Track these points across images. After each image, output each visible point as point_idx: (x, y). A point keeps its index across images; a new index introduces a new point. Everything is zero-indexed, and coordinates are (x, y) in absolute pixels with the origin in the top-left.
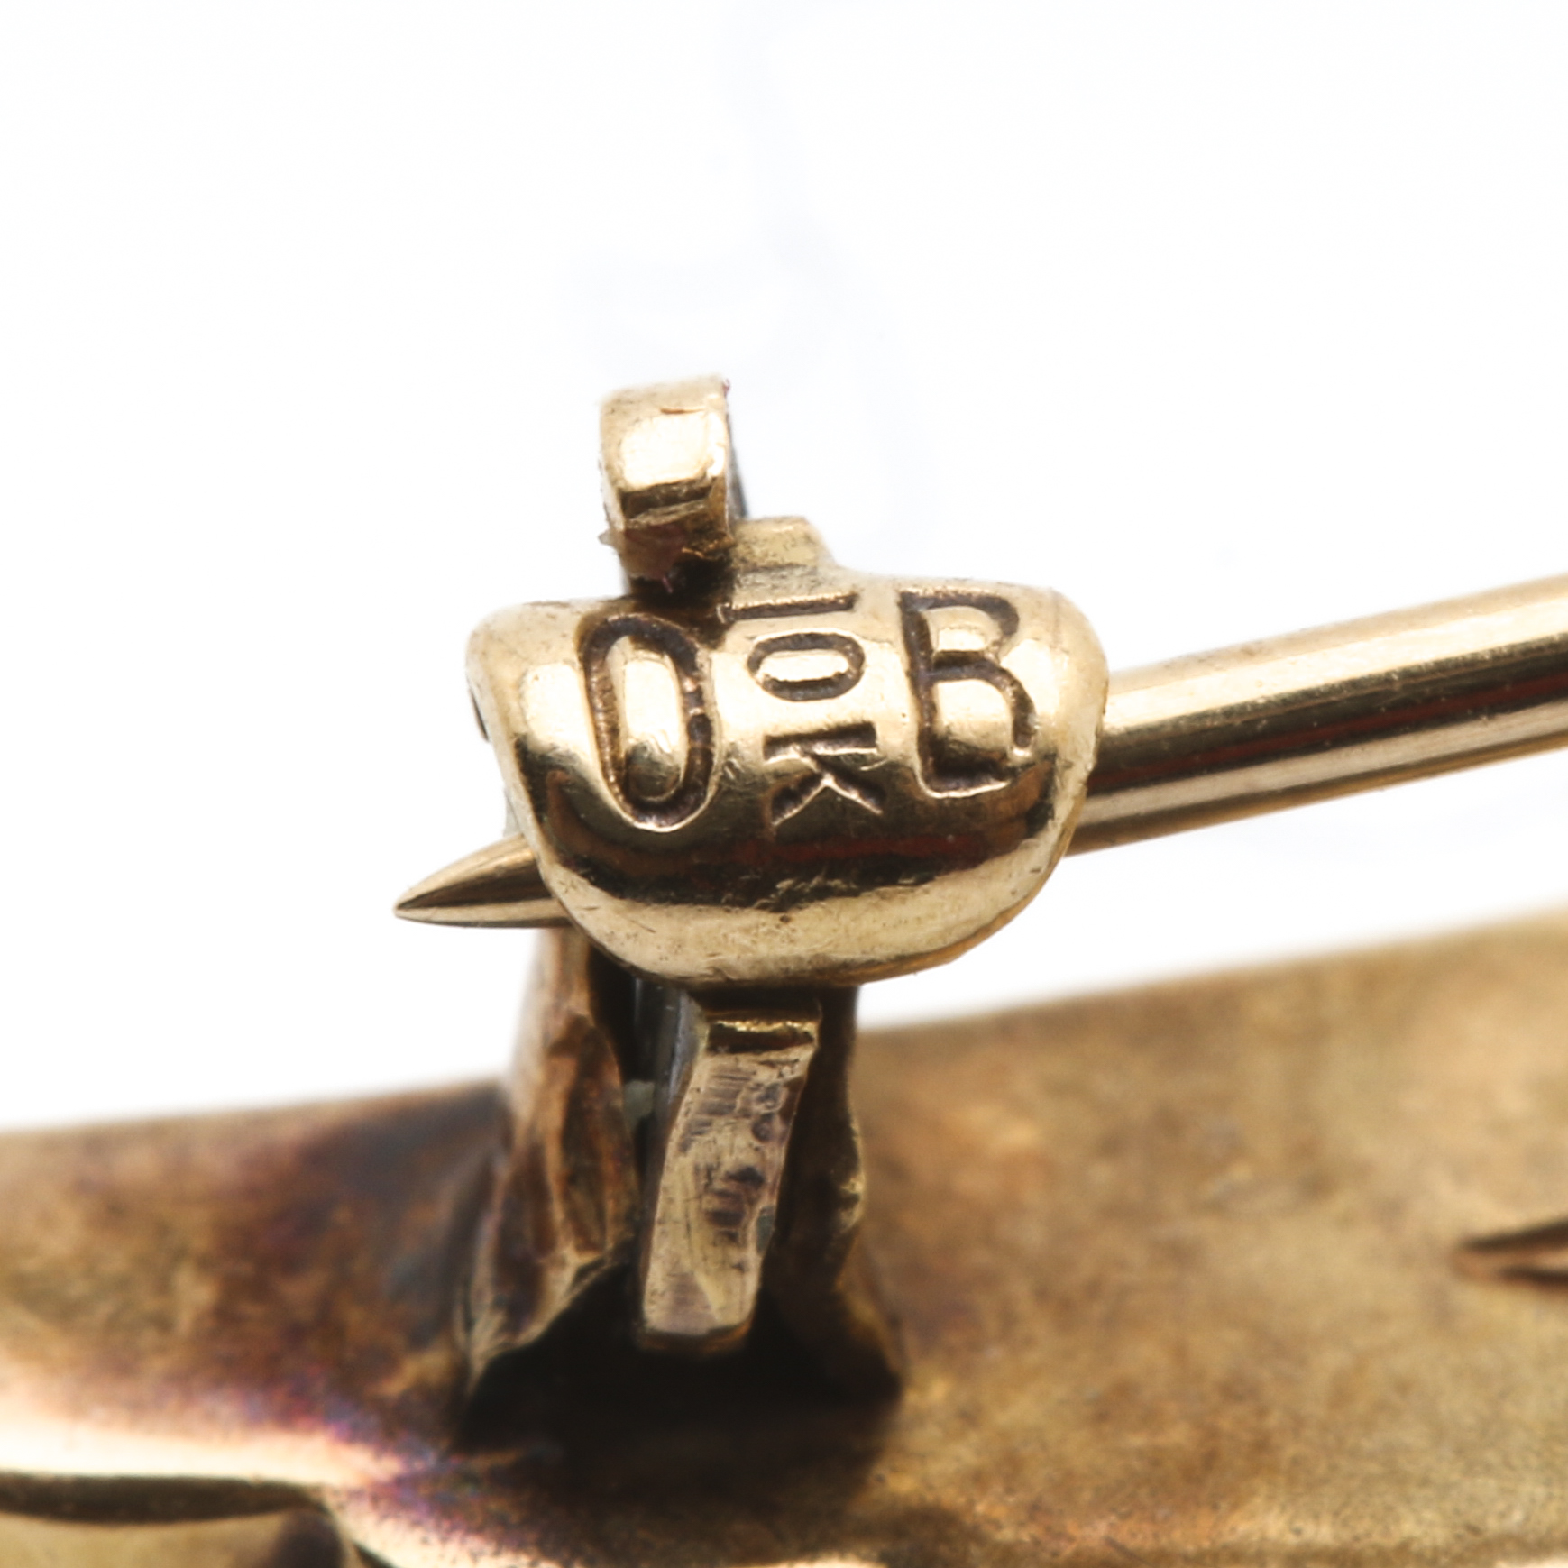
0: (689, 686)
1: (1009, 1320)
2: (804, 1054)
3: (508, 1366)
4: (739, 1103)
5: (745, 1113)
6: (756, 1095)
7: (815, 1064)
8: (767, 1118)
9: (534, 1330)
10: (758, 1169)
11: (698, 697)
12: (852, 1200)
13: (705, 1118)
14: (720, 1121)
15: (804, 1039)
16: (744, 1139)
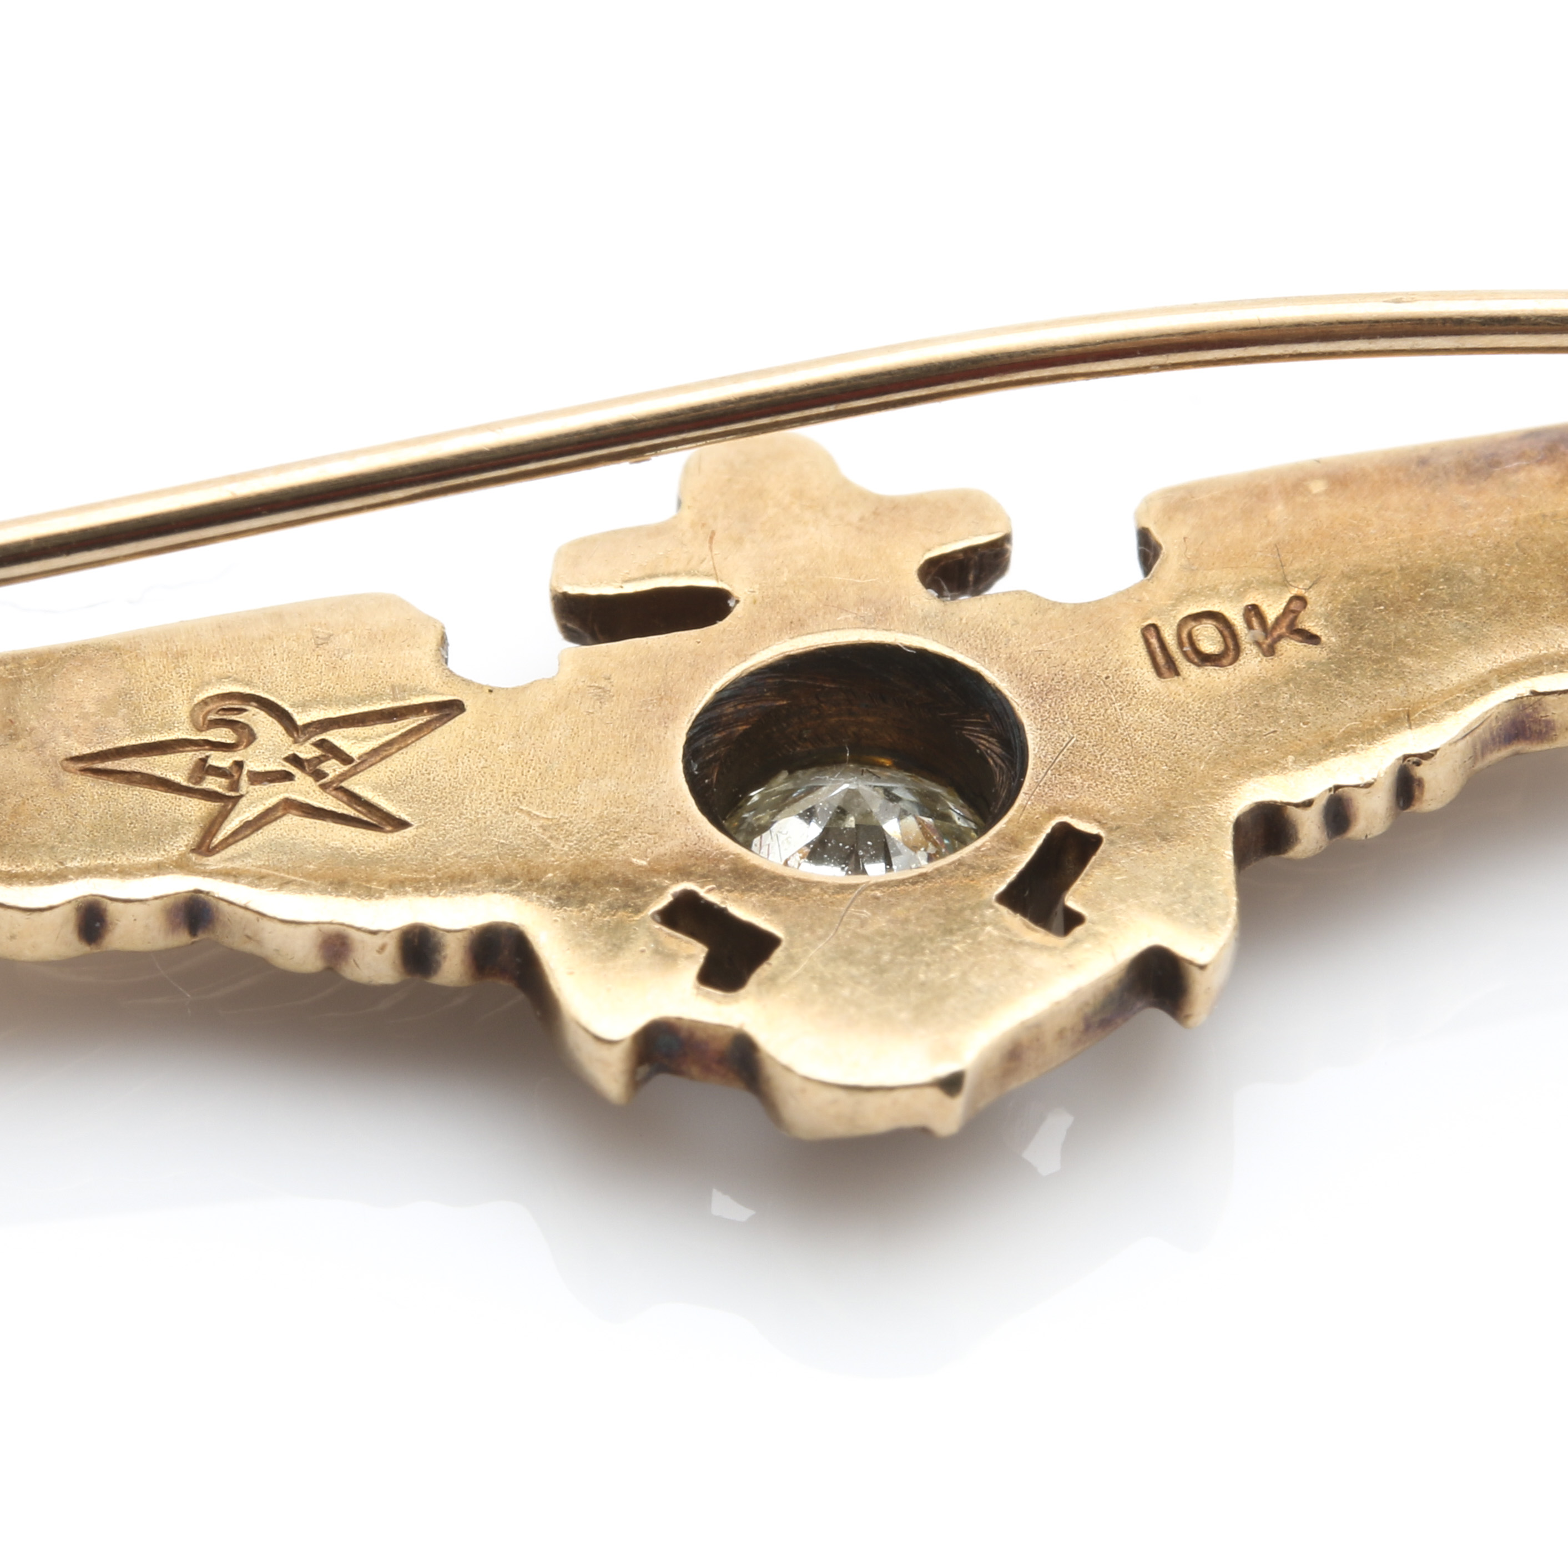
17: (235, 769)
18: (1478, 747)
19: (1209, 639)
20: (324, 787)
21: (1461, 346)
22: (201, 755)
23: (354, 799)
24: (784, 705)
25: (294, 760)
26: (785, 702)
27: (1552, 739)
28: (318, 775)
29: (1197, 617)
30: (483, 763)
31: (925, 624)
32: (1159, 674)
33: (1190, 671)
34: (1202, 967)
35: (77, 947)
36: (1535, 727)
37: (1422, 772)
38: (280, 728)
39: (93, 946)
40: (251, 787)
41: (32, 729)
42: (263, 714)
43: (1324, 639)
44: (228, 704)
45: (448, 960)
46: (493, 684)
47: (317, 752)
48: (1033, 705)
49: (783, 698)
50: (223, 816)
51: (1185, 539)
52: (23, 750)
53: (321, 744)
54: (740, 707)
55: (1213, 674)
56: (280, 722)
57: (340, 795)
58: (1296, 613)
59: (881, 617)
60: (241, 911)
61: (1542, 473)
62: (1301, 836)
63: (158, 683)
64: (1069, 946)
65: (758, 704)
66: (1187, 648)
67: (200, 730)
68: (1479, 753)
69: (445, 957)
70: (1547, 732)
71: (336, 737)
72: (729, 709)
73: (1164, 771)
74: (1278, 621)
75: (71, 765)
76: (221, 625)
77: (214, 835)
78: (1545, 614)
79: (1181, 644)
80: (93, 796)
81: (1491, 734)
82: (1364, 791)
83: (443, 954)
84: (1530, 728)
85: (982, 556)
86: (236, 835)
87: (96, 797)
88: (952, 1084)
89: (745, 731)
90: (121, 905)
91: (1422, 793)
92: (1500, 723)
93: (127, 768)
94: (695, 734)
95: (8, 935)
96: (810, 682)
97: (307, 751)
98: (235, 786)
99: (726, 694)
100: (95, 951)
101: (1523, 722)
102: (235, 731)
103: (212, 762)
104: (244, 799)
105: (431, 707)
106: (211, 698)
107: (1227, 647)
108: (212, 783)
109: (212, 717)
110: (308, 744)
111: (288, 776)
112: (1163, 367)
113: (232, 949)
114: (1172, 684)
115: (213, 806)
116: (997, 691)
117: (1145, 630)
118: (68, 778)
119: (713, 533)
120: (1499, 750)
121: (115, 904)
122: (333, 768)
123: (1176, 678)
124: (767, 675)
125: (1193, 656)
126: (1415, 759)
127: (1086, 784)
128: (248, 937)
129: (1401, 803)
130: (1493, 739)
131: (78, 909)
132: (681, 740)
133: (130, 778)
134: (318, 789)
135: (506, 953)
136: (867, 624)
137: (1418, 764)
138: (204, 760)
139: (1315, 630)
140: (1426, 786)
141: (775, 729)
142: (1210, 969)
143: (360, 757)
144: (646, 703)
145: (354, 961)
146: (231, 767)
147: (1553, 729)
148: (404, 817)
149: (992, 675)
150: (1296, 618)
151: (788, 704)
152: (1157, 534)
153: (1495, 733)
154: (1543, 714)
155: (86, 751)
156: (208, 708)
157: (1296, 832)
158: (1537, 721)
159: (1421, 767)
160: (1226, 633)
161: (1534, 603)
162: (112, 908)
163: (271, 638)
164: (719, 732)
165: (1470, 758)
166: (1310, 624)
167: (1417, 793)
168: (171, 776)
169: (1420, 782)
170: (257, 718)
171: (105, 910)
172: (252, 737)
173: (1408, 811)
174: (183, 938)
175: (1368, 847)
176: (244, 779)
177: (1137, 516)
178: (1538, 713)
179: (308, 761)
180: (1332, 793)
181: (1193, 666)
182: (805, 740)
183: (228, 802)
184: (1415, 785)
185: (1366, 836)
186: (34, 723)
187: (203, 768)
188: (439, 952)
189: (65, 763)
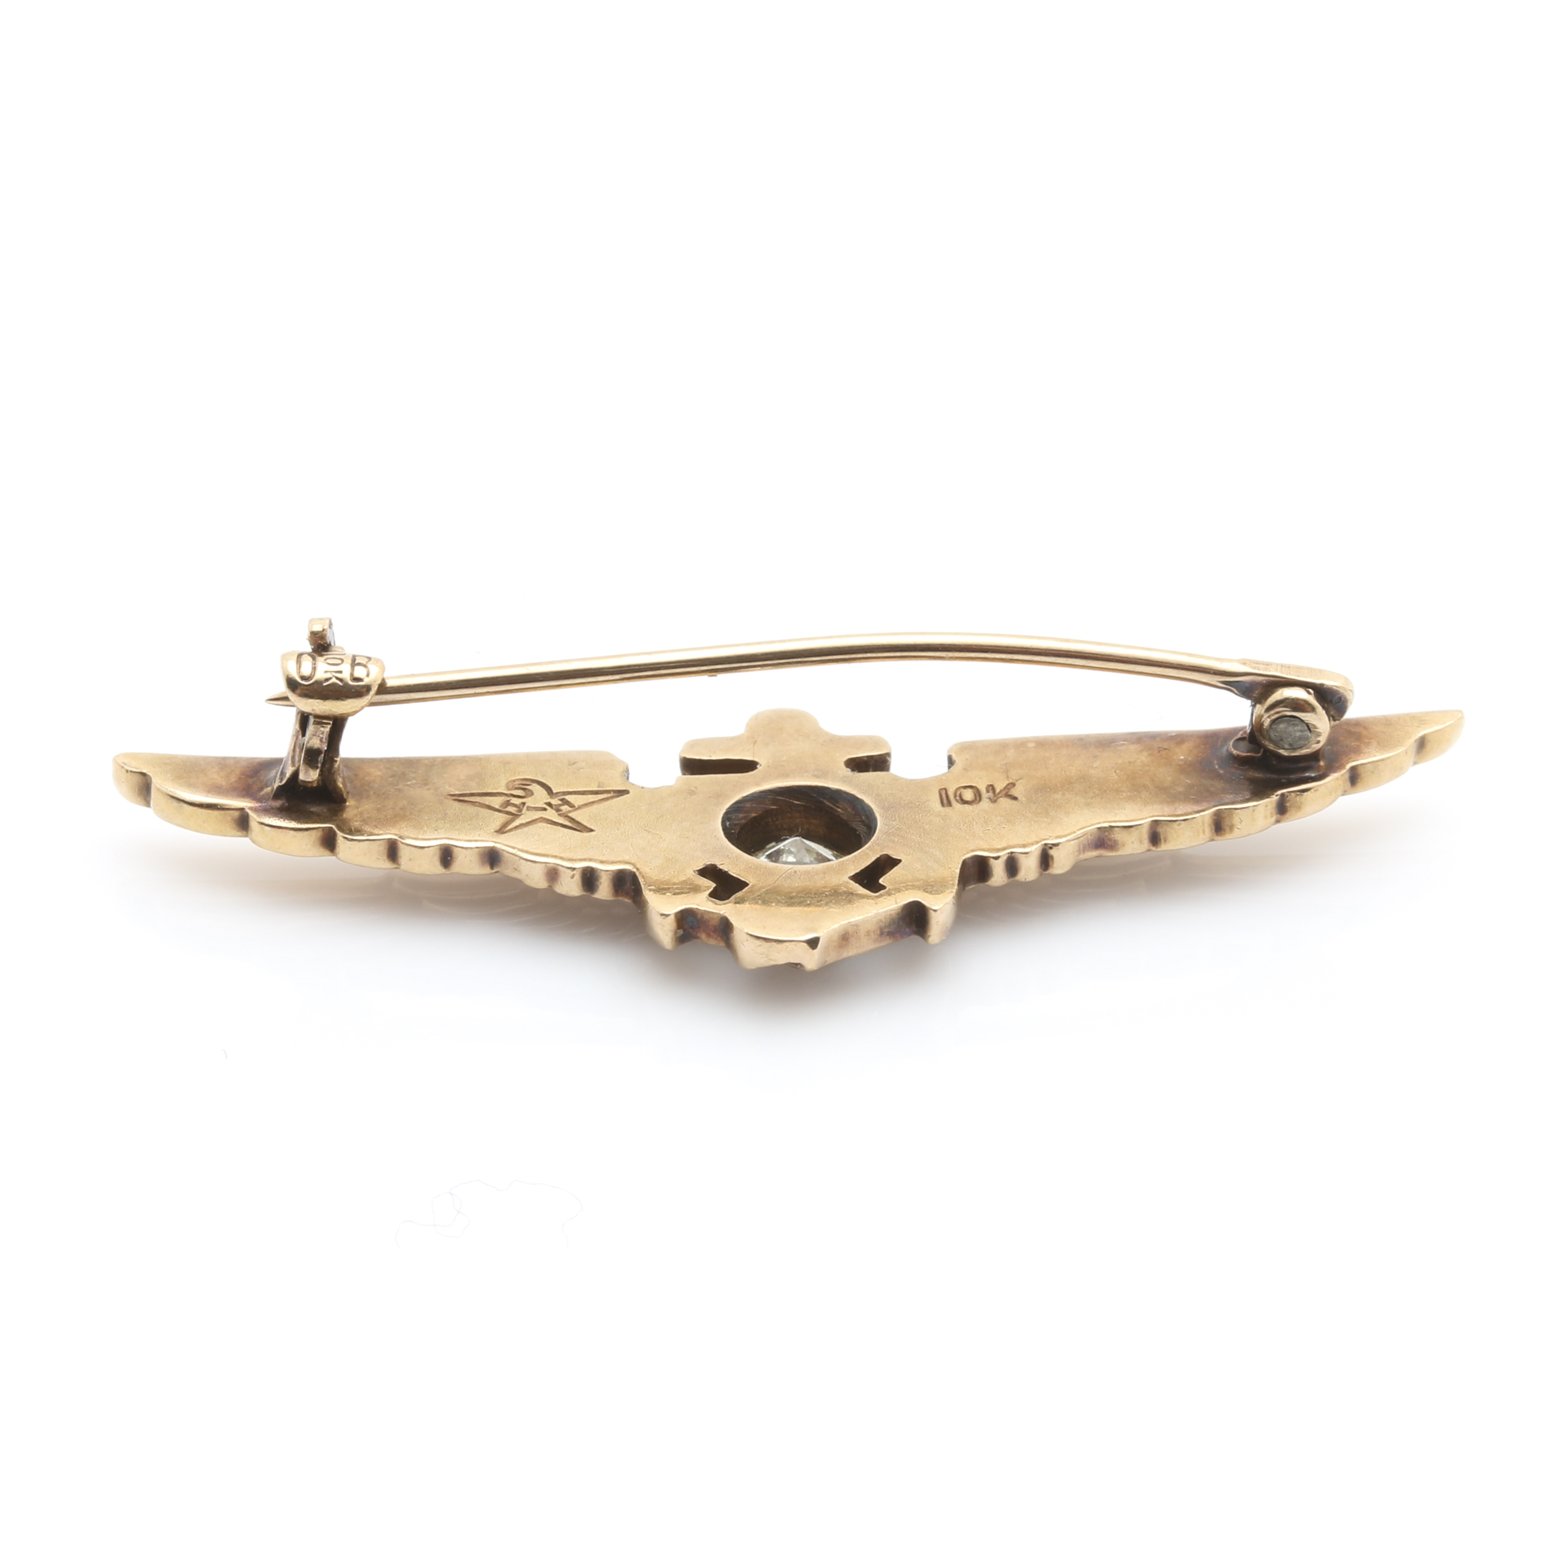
0: (314, 662)
1: (368, 796)
2: (329, 726)
3: (280, 788)
4: (317, 734)
5: (319, 736)
6: (321, 733)
7: (331, 729)
8: (322, 738)
9: (284, 782)
10: (320, 748)
11: (315, 664)
12: (336, 761)
13: (312, 736)
14: (314, 737)
15: (329, 724)
16: (318, 742)
17: (522, 805)
18: (1081, 846)
19: (968, 795)
20: (559, 815)
21: (1086, 665)
22: (508, 799)
23: (572, 820)
24: (774, 809)
25: (549, 804)
26: (775, 807)
27: (1117, 850)
28: (558, 810)
29: (965, 787)
30: (632, 812)
31: (844, 780)
32: (943, 804)
33: (957, 806)
34: (935, 911)
35: (438, 869)
36: (1109, 843)
37: (1052, 852)
38: (545, 792)
39: (447, 870)
40: (527, 812)
41: (434, 783)
42: (539, 787)
43: (1019, 798)
44: (524, 782)
45: (602, 884)
46: (644, 786)
47: (560, 802)
48: (883, 812)
49: (774, 805)
50: (512, 821)
51: (967, 759)
52: (428, 789)
53: (562, 800)
54: (754, 805)
55: (967, 807)
56: (546, 790)
57: (567, 818)
58: (1009, 789)
59: (824, 775)
60: (512, 856)
61: (1133, 747)
62: (994, 873)
63: (495, 772)
64: (878, 897)
65: (763, 806)
66: (958, 798)
67: (509, 790)
68: (1082, 849)
69: (601, 883)
70: (1115, 846)
71: (568, 798)
72: (748, 805)
73: (935, 839)
74: (1001, 791)
75: (449, 797)
76: (528, 755)
77: (507, 827)
78: (1121, 797)
79: (955, 796)
80: (456, 808)
81: (1088, 842)
82: (1024, 855)
83: (600, 881)
84: (1107, 843)
85: (876, 761)
86: (516, 828)
87: (457, 808)
88: (813, 943)
89: (755, 817)
90: (460, 849)
91: (1053, 863)
92: (1092, 837)
93: (474, 800)
94: (730, 811)
95: (408, 859)
96: (788, 800)
97: (555, 802)
98: (520, 811)
99: (748, 798)
100: (448, 872)
101: (1103, 839)
102: (525, 792)
103: (512, 802)
104: (523, 816)
105: (614, 791)
106: (518, 780)
107: (976, 799)
108: (511, 809)
109: (517, 786)
110: (556, 799)
111: (545, 809)
112: (951, 658)
113: (508, 876)
114: (947, 809)
115: (510, 817)
116: (869, 806)
117: (940, 790)
118: (447, 801)
119: (756, 741)
120: (1092, 851)
121: (457, 848)
122: (565, 808)
123: (950, 808)
124: (768, 794)
125: (960, 801)
126: (1050, 846)
127: (899, 841)
128: (515, 869)
129: (1043, 867)
130: (1089, 845)
131: (441, 849)
132: (724, 811)
133: (473, 803)
134: (556, 815)
135: (628, 884)
136: (817, 777)
137: (1051, 848)
138: (509, 801)
139: (1016, 795)
140: (1055, 860)
141: (770, 820)
142: (939, 912)
143: (578, 806)
144: (710, 797)
145: (561, 882)
146: (520, 804)
147: (1117, 845)
148: (593, 828)
149: (868, 800)
150: (1008, 791)
151: (777, 809)
152: (954, 757)
153: (1090, 842)
154: (1113, 836)
155: (457, 793)
156: (515, 783)
157: (992, 871)
158: (1110, 840)
159: (1053, 850)
160: (977, 795)
161: (1118, 791)
162: (456, 850)
163: (549, 761)
164: (743, 814)
165: (1077, 851)
166: (1014, 792)
167: (1051, 863)
168: (492, 805)
169: (1052, 857)
170: (535, 788)
171: (452, 851)
172: (532, 794)
173: (1047, 872)
174: (487, 870)
175: (1028, 886)
176: (525, 808)
177: (948, 752)
178: (1111, 835)
179: (555, 805)
180: (1010, 855)
181: (958, 804)
182: (785, 829)
183: (515, 816)
184: (1050, 858)
185: (1025, 880)
186: (436, 780)
187: (508, 803)
188: (598, 881)
189: (446, 796)
